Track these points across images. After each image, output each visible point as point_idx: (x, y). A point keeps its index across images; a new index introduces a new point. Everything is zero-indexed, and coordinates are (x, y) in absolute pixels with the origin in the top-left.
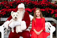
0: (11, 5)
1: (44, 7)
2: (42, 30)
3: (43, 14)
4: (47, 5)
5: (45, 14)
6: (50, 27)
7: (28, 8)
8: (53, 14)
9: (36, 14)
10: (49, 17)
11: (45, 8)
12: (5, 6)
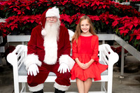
0: (28, 8)
1: (99, 12)
2: (92, 60)
3: (95, 26)
4: (104, 7)
5: (100, 27)
6: (109, 53)
7: (64, 13)
8: (116, 28)
9: (82, 27)
10: (108, 33)
11: (101, 13)
12: (15, 10)
